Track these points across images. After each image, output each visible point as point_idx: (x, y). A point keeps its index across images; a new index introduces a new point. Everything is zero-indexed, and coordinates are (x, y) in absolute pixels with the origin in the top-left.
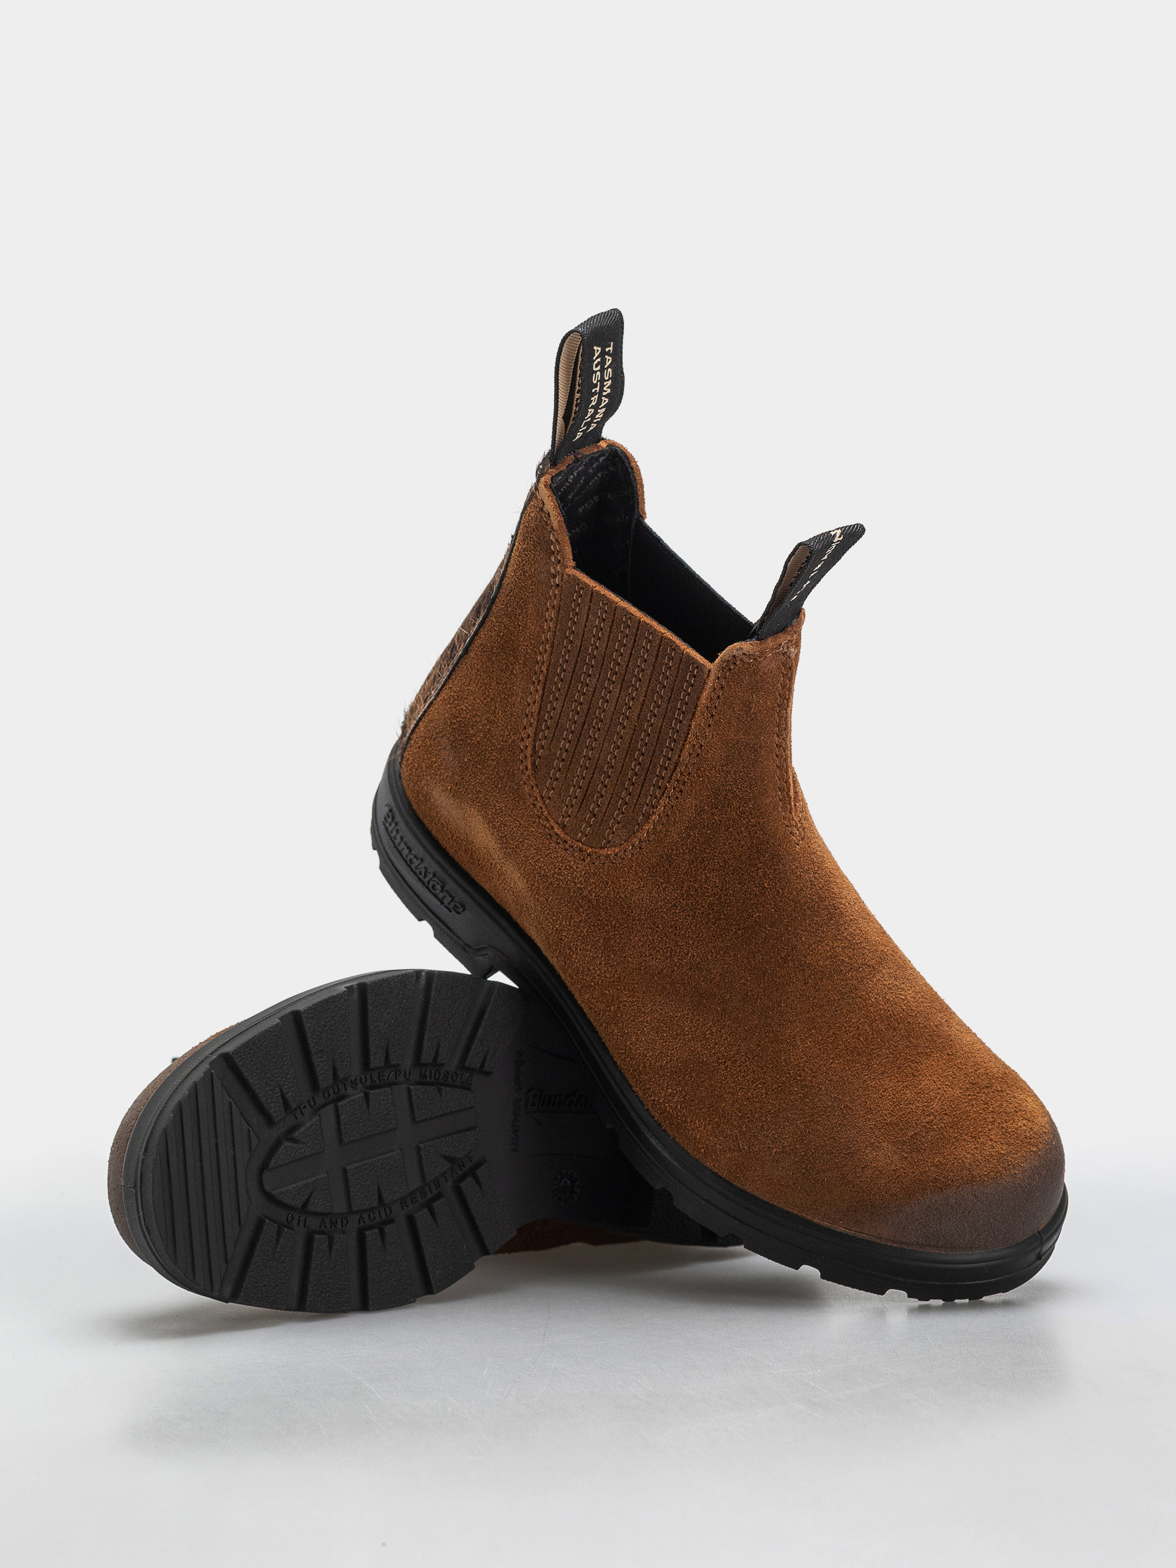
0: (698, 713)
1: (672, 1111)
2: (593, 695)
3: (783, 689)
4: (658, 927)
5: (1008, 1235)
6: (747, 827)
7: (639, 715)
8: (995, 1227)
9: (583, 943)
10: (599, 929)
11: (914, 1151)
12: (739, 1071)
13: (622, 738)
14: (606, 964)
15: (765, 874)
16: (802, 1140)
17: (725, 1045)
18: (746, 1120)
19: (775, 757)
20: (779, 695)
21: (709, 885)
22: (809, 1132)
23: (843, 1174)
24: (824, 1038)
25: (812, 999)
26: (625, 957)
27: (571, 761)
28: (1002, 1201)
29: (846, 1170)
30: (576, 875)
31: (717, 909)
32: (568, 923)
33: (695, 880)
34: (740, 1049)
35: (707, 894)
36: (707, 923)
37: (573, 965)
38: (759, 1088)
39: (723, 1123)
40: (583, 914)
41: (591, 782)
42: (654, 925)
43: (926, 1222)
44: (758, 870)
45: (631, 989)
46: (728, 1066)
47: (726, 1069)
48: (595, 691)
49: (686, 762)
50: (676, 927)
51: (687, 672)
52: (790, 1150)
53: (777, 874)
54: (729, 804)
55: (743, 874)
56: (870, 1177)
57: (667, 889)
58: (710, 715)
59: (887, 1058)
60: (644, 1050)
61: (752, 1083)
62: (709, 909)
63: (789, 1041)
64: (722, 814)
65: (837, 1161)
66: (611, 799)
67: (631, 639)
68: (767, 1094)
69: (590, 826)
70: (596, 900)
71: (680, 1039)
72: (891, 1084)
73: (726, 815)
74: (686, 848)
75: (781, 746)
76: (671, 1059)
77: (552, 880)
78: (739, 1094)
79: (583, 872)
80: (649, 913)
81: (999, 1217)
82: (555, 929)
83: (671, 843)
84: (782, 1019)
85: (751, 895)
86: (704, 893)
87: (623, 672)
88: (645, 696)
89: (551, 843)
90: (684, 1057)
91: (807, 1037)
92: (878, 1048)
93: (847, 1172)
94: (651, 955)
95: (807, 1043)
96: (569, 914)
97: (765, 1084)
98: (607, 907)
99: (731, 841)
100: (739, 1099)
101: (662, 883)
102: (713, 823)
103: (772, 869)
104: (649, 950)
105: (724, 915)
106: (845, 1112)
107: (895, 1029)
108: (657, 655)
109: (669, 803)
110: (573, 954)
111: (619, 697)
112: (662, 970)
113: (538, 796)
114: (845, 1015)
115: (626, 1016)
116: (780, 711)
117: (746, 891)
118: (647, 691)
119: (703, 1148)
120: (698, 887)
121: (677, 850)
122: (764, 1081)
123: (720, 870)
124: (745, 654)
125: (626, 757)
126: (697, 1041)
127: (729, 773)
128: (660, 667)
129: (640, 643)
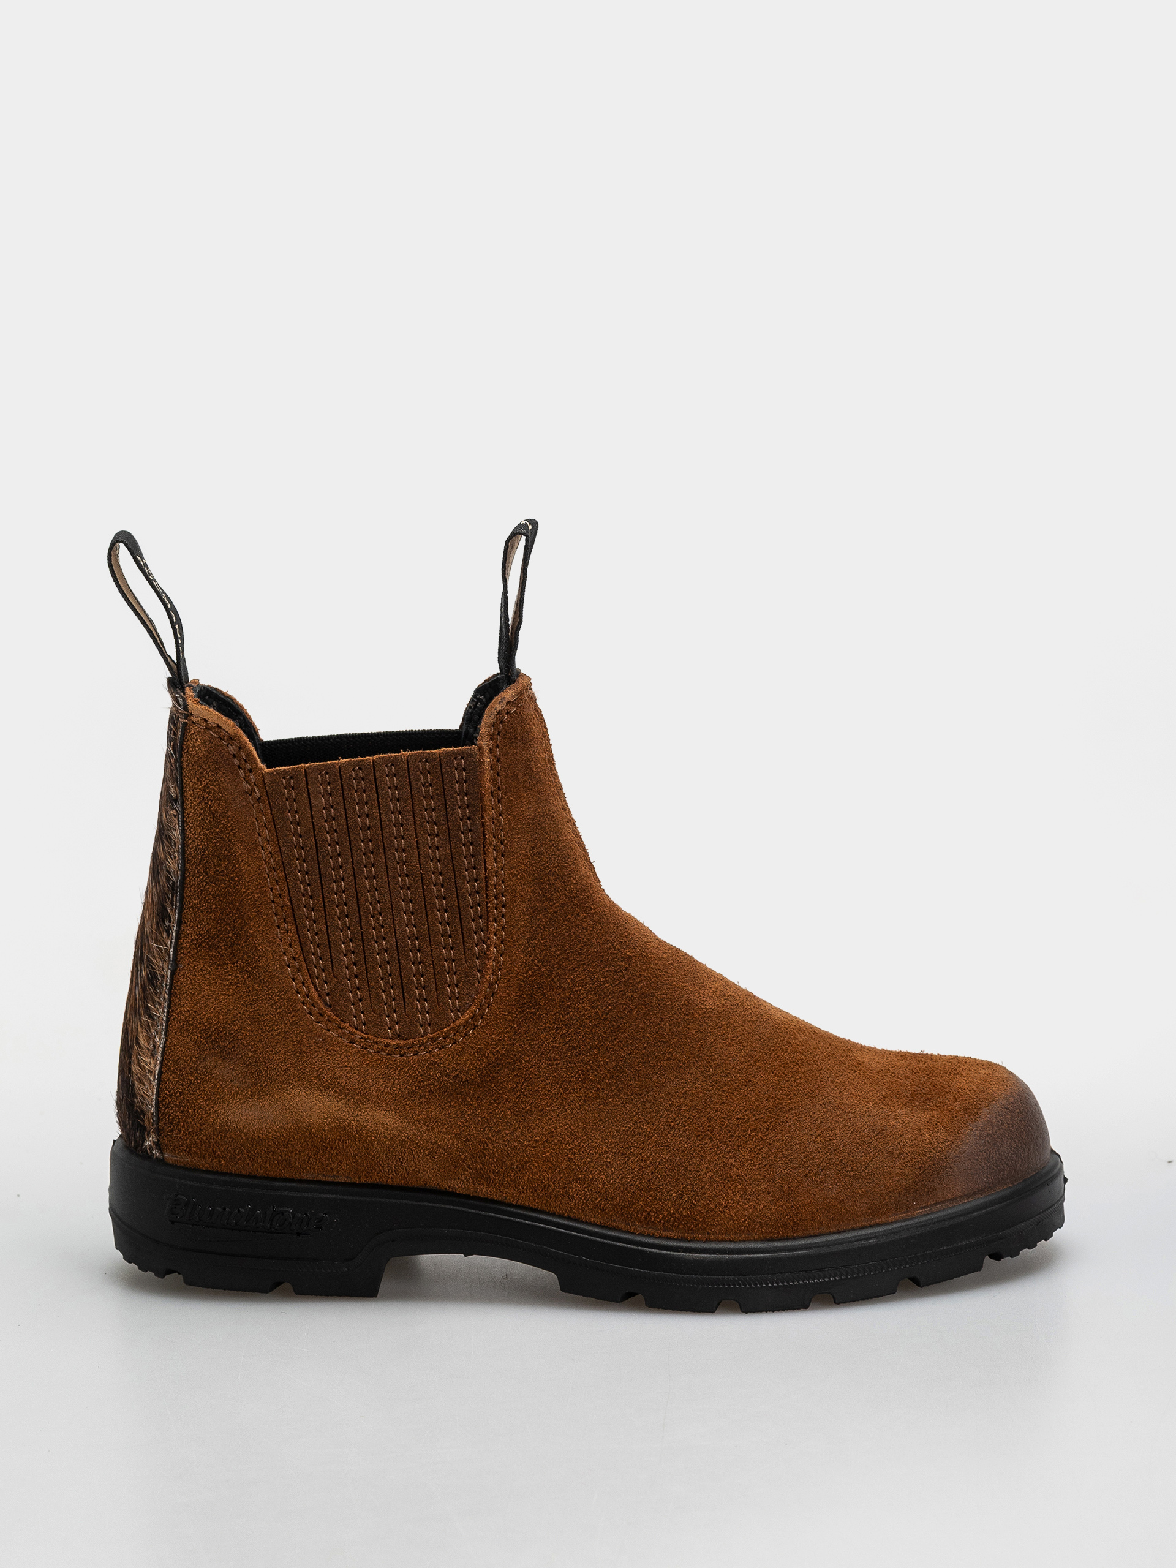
0: (487, 804)
2: (355, 882)
4: (555, 1060)
7: (419, 861)
10: (499, 1103)
13: (412, 900)
22: (830, 1140)
33: (563, 990)
40: (472, 1101)
41: (401, 972)
42: (550, 1060)
48: (355, 877)
49: (493, 870)
50: (573, 1047)
51: (453, 772)
55: (603, 956)
56: (914, 1140)
64: (554, 904)
66: (434, 969)
67: (370, 791)
69: (428, 1013)
70: (480, 1076)
74: (539, 962)
77: (420, 1092)
80: (539, 1053)
83: (521, 965)
88: (416, 837)
89: (397, 1059)
99: (573, 929)
102: (550, 919)
105: (610, 1005)
108: (410, 782)
113: (351, 1029)
118: (415, 830)
120: (570, 995)
121: (531, 970)
122: (753, 1127)
123: (580, 965)
124: (508, 703)
125: (427, 915)
126: (666, 1135)
127: (542, 854)
128: (418, 792)
129: (383, 785)
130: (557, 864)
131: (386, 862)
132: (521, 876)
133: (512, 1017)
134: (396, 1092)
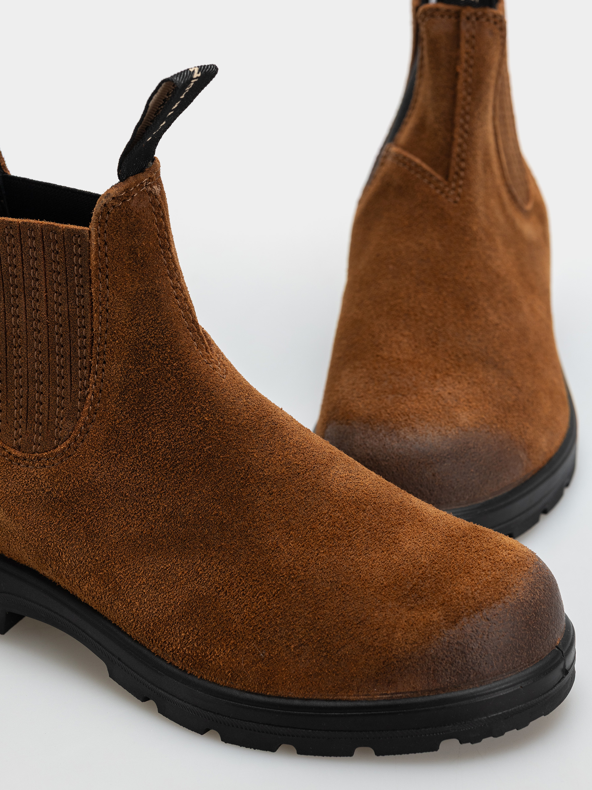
0: (94, 279)
1: (191, 652)
2: (5, 317)
3: (160, 229)
4: (126, 496)
5: (531, 652)
6: (172, 372)
7: (47, 311)
8: (516, 644)
9: (67, 540)
10: (77, 522)
11: (418, 600)
12: (238, 592)
13: (40, 342)
14: (93, 549)
15: (202, 408)
16: (314, 627)
17: (218, 574)
18: (259, 631)
19: (175, 299)
20: (158, 235)
21: (157, 439)
22: (318, 619)
23: (362, 642)
24: (304, 535)
25: (281, 506)
26: (107, 535)
27: (7, 388)
28: (514, 617)
29: (363, 638)
30: (42, 483)
31: (171, 457)
32: (49, 529)
33: (143, 440)
34: (232, 572)
35: (158, 448)
36: (166, 474)
37: (65, 564)
38: (260, 599)
39: (239, 642)
41: (28, 397)
42: (122, 496)
43: (452, 659)
44: (195, 408)
45: (120, 561)
46: (226, 591)
47: (226, 595)
48: (5, 313)
49: (99, 332)
50: (142, 489)
51: (72, 246)
52: (306, 640)
53: (213, 406)
54: (148, 356)
55: (183, 417)
56: (387, 636)
57: (122, 458)
58: (105, 277)
59: (366, 535)
60: (150, 609)
61: (253, 597)
62: (164, 460)
63: (273, 549)
64: (147, 368)
65: (352, 633)
66: (49, 401)
67: (17, 247)
68: (269, 601)
69: (40, 435)
70: (66, 497)
71: (177, 586)
72: (378, 555)
73: (150, 367)
74: (126, 413)
75: (177, 288)
76: (175, 607)
77: (24, 498)
78: (245, 611)
79: (47, 477)
80: (114, 488)
81: (516, 634)
82: (40, 539)
83: (112, 414)
84: (260, 532)
85: (195, 432)
86: (155, 448)
87: (21, 281)
88: (46, 292)
89: (13, 467)
90: (186, 599)
91: (288, 540)
92: (354, 530)
93: (365, 639)
94: (128, 523)
95: (290, 545)
96: (48, 521)
97: (264, 593)
98: (77, 499)
99: (162, 391)
100: (246, 615)
101: (116, 455)
102: (142, 380)
103: (207, 403)
104: (125, 520)
105: (179, 460)
106: (344, 590)
107: (364, 511)
108: (43, 247)
109: (98, 378)
110: (62, 554)
111: (26, 306)
112: (142, 532)
114: (316, 509)
115: (124, 587)
116: (164, 252)
117: (191, 432)
118: (46, 286)
119: (229, 672)
120: (148, 445)
121: (119, 418)
122: (263, 591)
123: (162, 421)
124: (113, 198)
125: (49, 356)
126: (193, 581)
127: (139, 326)
128: (49, 256)
129: (26, 245)
130: (153, 335)
131: (26, 307)
132: (119, 341)
133: (97, 455)
134: (8, 493)
